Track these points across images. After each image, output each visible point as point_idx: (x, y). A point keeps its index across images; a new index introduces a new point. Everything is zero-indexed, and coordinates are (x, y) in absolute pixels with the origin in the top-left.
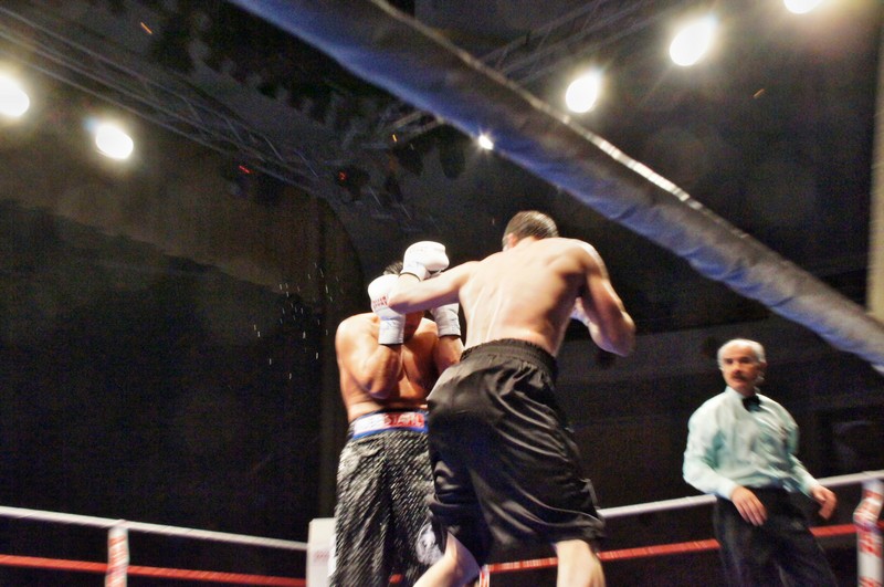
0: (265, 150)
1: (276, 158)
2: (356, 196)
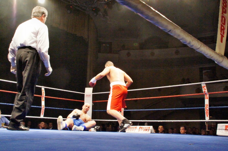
0: (76, 2)
1: (79, 4)
2: (97, 14)
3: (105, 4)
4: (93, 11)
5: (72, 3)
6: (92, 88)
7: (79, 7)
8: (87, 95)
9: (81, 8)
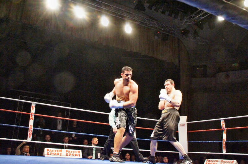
0: (163, 27)
1: (166, 29)
2: (187, 36)
3: (194, 24)
4: (182, 33)
5: (159, 28)
6: (186, 116)
7: (167, 31)
8: (181, 125)
9: (169, 32)
